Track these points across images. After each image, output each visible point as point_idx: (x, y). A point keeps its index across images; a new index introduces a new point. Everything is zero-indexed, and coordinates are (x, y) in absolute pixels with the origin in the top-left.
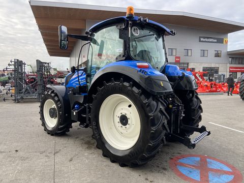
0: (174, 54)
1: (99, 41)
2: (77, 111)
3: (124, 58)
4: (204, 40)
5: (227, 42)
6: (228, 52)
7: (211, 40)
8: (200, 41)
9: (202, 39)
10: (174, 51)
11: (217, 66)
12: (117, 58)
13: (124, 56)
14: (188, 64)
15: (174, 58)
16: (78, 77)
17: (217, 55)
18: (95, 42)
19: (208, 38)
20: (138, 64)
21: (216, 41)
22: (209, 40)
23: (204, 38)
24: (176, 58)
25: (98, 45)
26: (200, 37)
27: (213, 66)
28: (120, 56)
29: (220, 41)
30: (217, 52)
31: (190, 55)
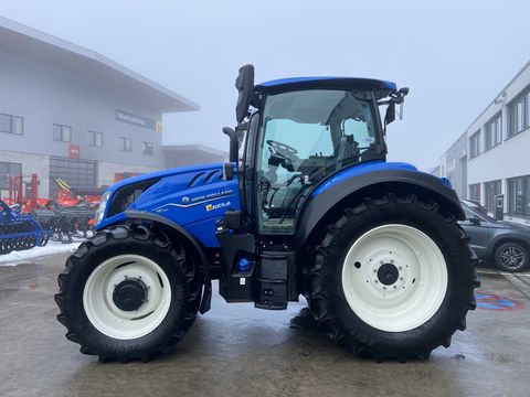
0: (66, 137)
4: (125, 117)
5: (160, 127)
6: (163, 147)
7: (136, 120)
8: (117, 119)
9: (121, 116)
10: (66, 130)
14: (96, 163)
15: (66, 147)
17: (149, 152)
19: (131, 115)
21: (143, 123)
22: (132, 119)
23: (126, 114)
24: (72, 147)
26: (118, 111)
29: (151, 125)
30: (146, 143)
31: (99, 144)
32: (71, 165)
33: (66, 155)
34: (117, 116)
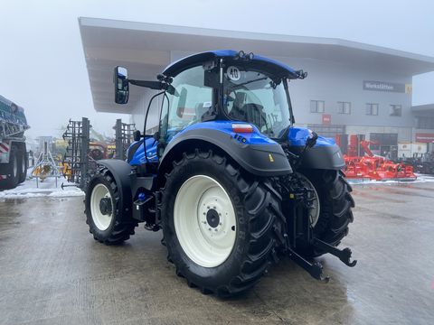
0: (320, 110)
1: (179, 89)
2: (141, 204)
3: (214, 117)
4: (371, 86)
5: (410, 90)
6: (412, 108)
7: (383, 87)
8: (365, 88)
9: (368, 85)
10: (321, 105)
11: (395, 131)
12: (203, 117)
13: (213, 113)
14: (344, 127)
15: (320, 117)
16: (145, 149)
17: (397, 113)
18: (173, 91)
19: (378, 83)
20: (235, 126)
21: (392, 88)
22: (379, 87)
23: (372, 83)
24: (325, 116)
25: (177, 95)
26: (365, 82)
27: (387, 131)
28: (208, 113)
29: (399, 89)
30: (394, 106)
31: (347, 111)
32: (324, 130)
33: (320, 123)
34: (364, 86)
